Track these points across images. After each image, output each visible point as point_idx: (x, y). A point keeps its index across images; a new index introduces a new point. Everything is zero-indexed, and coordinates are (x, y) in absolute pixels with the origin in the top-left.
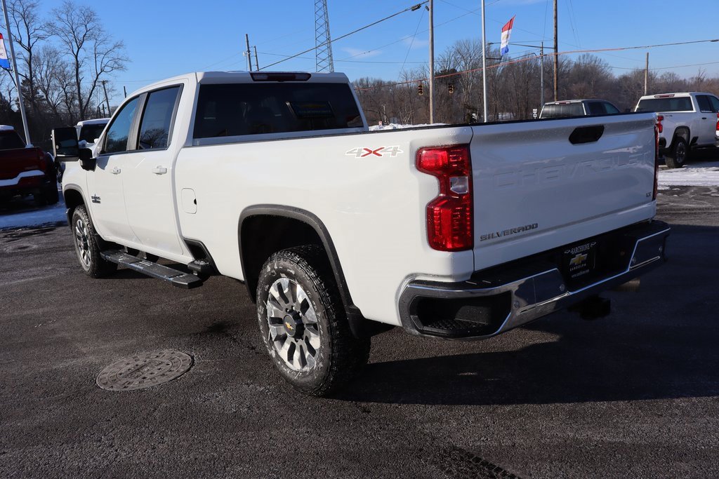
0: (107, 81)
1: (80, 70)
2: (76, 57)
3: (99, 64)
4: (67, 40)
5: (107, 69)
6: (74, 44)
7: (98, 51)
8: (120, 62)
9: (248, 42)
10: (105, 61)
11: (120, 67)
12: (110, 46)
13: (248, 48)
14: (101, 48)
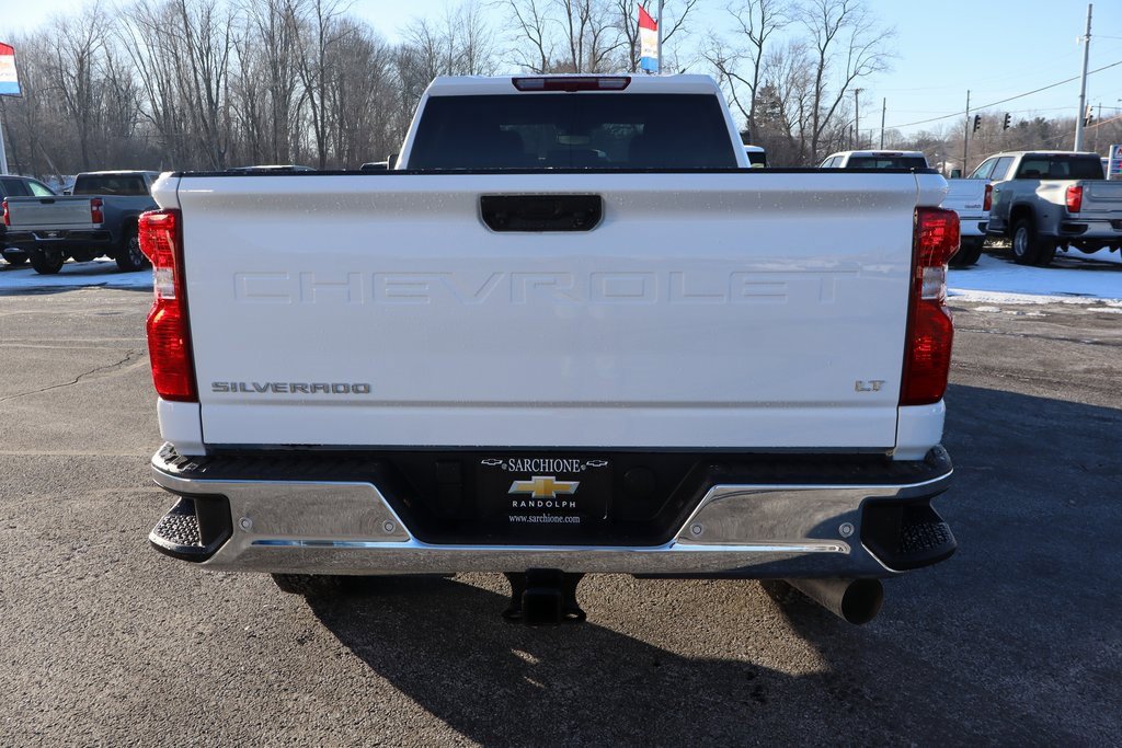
0: (862, 90)
1: (824, 72)
2: (822, 53)
3: (853, 62)
4: (815, 29)
5: (863, 70)
6: (823, 33)
7: (855, 43)
8: (885, 59)
9: (1090, 17)
10: (862, 59)
11: (884, 68)
12: (875, 35)
13: (1089, 28)
14: (862, 39)
